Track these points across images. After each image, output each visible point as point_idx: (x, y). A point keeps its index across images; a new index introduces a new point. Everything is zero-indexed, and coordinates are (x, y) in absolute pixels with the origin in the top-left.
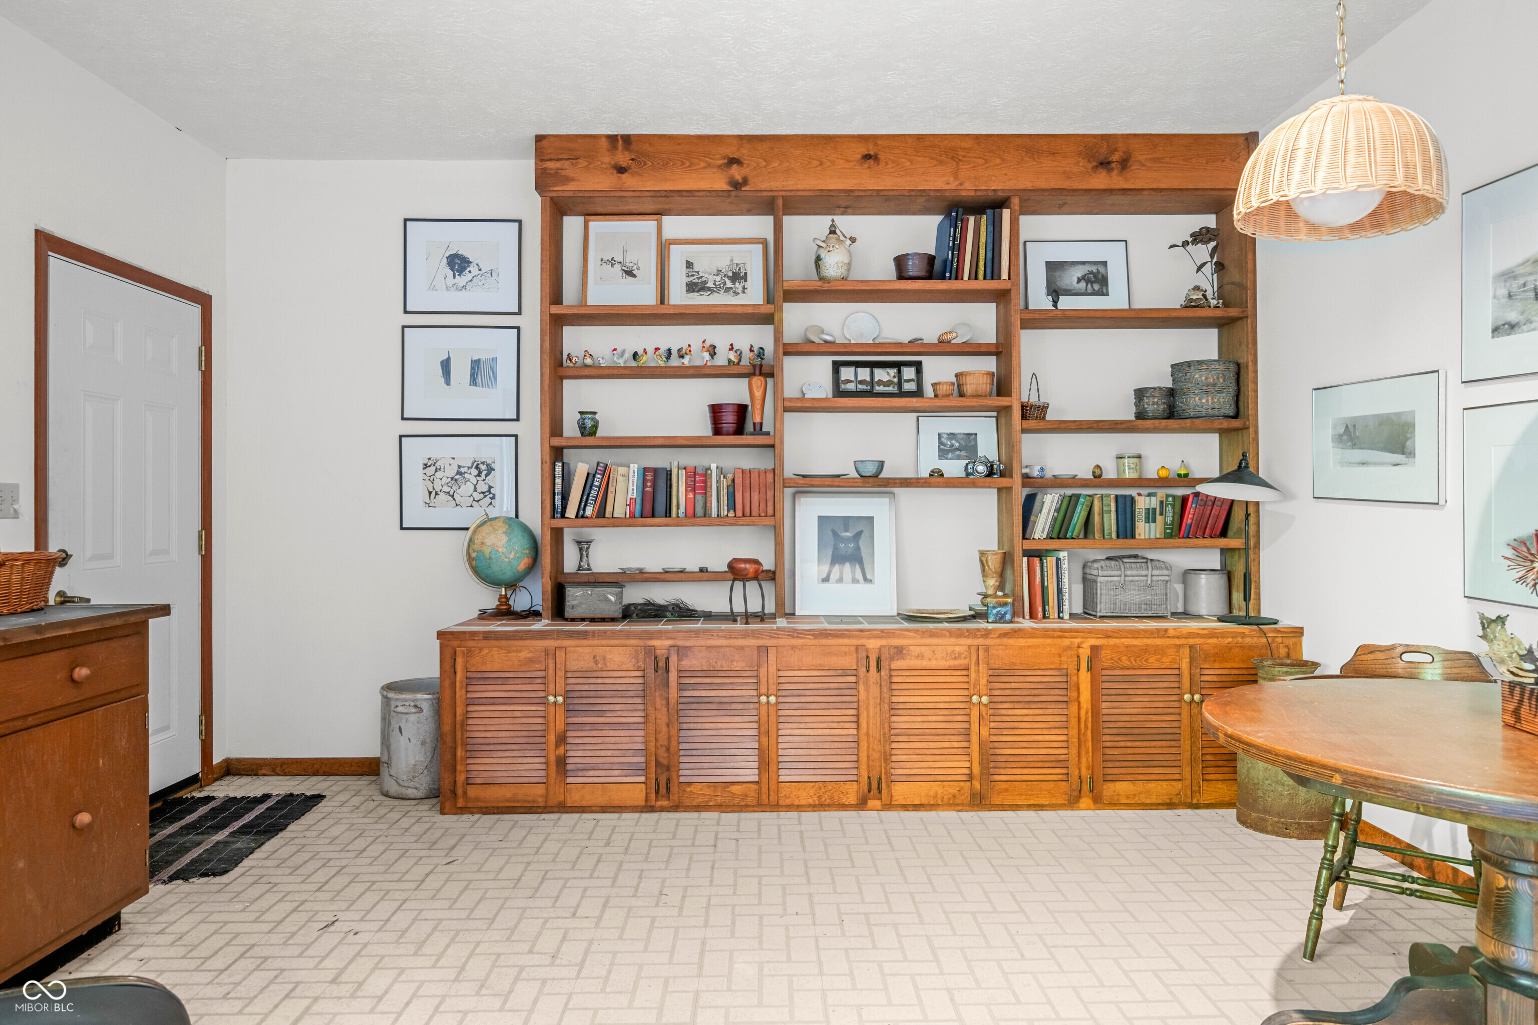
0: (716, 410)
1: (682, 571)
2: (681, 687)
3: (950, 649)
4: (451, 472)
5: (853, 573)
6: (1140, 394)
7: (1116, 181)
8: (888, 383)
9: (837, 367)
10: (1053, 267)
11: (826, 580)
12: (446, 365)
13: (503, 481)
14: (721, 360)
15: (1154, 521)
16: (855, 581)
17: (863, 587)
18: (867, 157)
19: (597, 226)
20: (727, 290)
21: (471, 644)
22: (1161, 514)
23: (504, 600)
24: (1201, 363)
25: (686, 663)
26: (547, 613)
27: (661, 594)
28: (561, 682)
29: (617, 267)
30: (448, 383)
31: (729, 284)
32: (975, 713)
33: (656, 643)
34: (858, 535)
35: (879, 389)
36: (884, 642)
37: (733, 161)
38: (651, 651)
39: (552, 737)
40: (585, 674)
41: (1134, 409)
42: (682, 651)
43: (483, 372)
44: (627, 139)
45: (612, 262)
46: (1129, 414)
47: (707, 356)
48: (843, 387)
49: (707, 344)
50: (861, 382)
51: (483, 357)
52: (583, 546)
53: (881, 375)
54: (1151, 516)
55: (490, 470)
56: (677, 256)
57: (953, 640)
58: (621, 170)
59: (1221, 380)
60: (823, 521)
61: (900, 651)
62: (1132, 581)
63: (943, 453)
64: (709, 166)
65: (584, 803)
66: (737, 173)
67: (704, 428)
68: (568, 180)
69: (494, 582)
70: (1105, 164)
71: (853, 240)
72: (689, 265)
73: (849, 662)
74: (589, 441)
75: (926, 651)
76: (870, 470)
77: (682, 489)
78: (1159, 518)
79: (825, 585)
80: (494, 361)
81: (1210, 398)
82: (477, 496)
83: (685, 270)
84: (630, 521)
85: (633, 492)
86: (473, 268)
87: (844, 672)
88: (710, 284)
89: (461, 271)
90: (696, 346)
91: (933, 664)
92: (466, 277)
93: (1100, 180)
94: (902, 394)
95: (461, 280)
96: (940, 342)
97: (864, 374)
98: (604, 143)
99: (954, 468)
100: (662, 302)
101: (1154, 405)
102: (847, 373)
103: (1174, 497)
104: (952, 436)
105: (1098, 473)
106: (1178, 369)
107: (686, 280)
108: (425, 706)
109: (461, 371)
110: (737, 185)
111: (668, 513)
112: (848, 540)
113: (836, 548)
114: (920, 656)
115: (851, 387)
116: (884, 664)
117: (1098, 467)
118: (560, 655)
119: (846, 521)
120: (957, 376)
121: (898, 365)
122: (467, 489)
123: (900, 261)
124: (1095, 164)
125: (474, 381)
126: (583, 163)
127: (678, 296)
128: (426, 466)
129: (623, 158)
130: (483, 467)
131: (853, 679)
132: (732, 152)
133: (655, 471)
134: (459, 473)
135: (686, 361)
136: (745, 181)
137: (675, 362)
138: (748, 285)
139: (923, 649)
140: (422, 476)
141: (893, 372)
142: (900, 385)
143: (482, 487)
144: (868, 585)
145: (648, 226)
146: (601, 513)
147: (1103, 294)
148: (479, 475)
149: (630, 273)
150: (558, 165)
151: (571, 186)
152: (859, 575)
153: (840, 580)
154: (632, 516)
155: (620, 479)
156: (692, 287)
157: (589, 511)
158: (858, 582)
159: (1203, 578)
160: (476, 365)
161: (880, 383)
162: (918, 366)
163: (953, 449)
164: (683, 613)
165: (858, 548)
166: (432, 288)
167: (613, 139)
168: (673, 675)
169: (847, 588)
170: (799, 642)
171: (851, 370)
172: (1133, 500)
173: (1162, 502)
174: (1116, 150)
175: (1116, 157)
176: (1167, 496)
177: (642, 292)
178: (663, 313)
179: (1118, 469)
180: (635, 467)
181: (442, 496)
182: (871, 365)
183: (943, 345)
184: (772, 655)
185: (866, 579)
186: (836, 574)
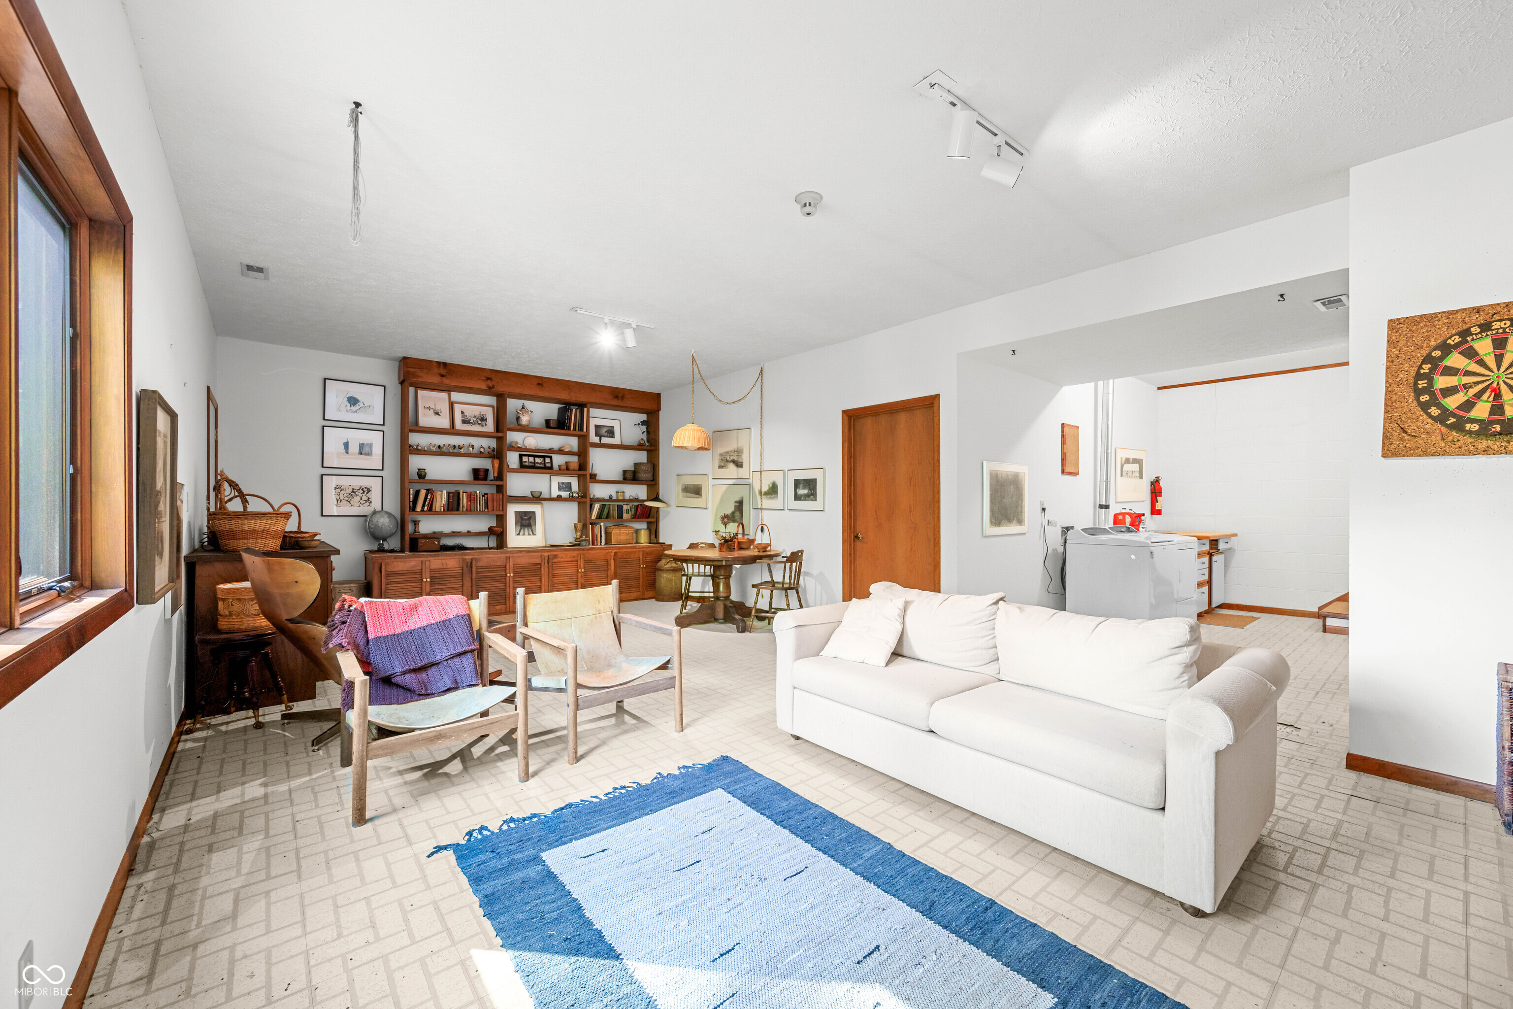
0: (474, 471)
1: (460, 533)
2: (477, 573)
3: (569, 555)
4: (349, 491)
5: (528, 532)
6: (625, 472)
7: (619, 403)
8: (540, 463)
9: (521, 456)
10: (597, 427)
11: (519, 534)
12: (346, 445)
13: (375, 496)
14: (475, 451)
16: (529, 534)
17: (532, 537)
18: (539, 384)
19: (421, 393)
20: (479, 424)
21: (387, 561)
23: (381, 546)
24: (642, 463)
25: (479, 564)
27: (450, 542)
28: (428, 574)
29: (432, 411)
30: (347, 452)
31: (480, 422)
32: (580, 575)
33: (466, 557)
34: (530, 518)
35: (537, 465)
36: (549, 554)
37: (488, 379)
38: (464, 560)
40: (439, 570)
41: (622, 477)
42: (477, 560)
43: (366, 449)
44: (445, 364)
45: (429, 408)
46: (620, 478)
47: (470, 449)
48: (524, 464)
49: (471, 444)
50: (530, 463)
51: (366, 442)
52: (416, 523)
53: (538, 460)
54: (628, 511)
55: (369, 491)
56: (458, 408)
57: (573, 552)
58: (442, 376)
59: (648, 469)
60: (517, 513)
61: (555, 556)
62: (621, 532)
63: (560, 489)
64: (479, 379)
66: (490, 383)
67: (470, 477)
68: (419, 377)
70: (617, 397)
71: (531, 412)
72: (462, 413)
73: (538, 561)
74: (421, 480)
76: (534, 495)
77: (465, 500)
78: (630, 512)
79: (518, 536)
80: (371, 445)
81: (646, 474)
82: (362, 502)
83: (461, 415)
84: (443, 513)
85: (444, 501)
86: (360, 404)
87: (537, 564)
88: (472, 421)
89: (354, 404)
90: (466, 445)
91: (566, 560)
92: (357, 407)
93: (615, 402)
94: (545, 468)
95: (355, 408)
96: (558, 450)
97: (531, 459)
98: (435, 364)
99: (565, 494)
100: (452, 427)
101: (629, 476)
102: (525, 459)
103: (634, 505)
104: (563, 483)
105: (611, 497)
106: (636, 465)
107: (462, 419)
108: (354, 589)
109: (354, 448)
110: (490, 388)
111: (458, 510)
112: (527, 520)
113: (522, 523)
114: (562, 557)
115: (527, 464)
116: (550, 561)
117: (611, 495)
118: (427, 563)
119: (526, 513)
120: (565, 462)
121: (544, 457)
122: (357, 499)
123: (547, 421)
124: (613, 395)
125: (361, 452)
126: (426, 371)
127: (459, 425)
128: (335, 488)
129: (443, 372)
130: (365, 490)
132: (489, 376)
133: (453, 493)
134: (353, 492)
135: (462, 450)
136: (493, 387)
137: (456, 451)
138: (487, 423)
139: (559, 556)
140: (334, 493)
141: (542, 459)
142: (544, 464)
143: (365, 498)
144: (534, 536)
145: (444, 395)
146: (430, 509)
147: (613, 438)
148: (363, 493)
149: (437, 414)
150: (414, 370)
151: (420, 380)
152: (531, 533)
153: (524, 534)
154: (443, 511)
155: (439, 496)
156: (464, 422)
157: (426, 508)
158: (531, 535)
159: (643, 531)
160: (362, 446)
161: (537, 463)
162: (551, 457)
163: (563, 488)
164: (463, 548)
165: (530, 523)
166: (339, 410)
167: (439, 363)
169: (527, 537)
170: (521, 554)
171: (526, 457)
172: (622, 506)
173: (631, 507)
174: (620, 393)
175: (620, 395)
176: (632, 505)
177: (443, 422)
178: (452, 431)
179: (617, 496)
180: (445, 492)
181: (344, 502)
182: (535, 456)
183: (561, 451)
184: (511, 560)
185: (533, 534)
186: (522, 533)
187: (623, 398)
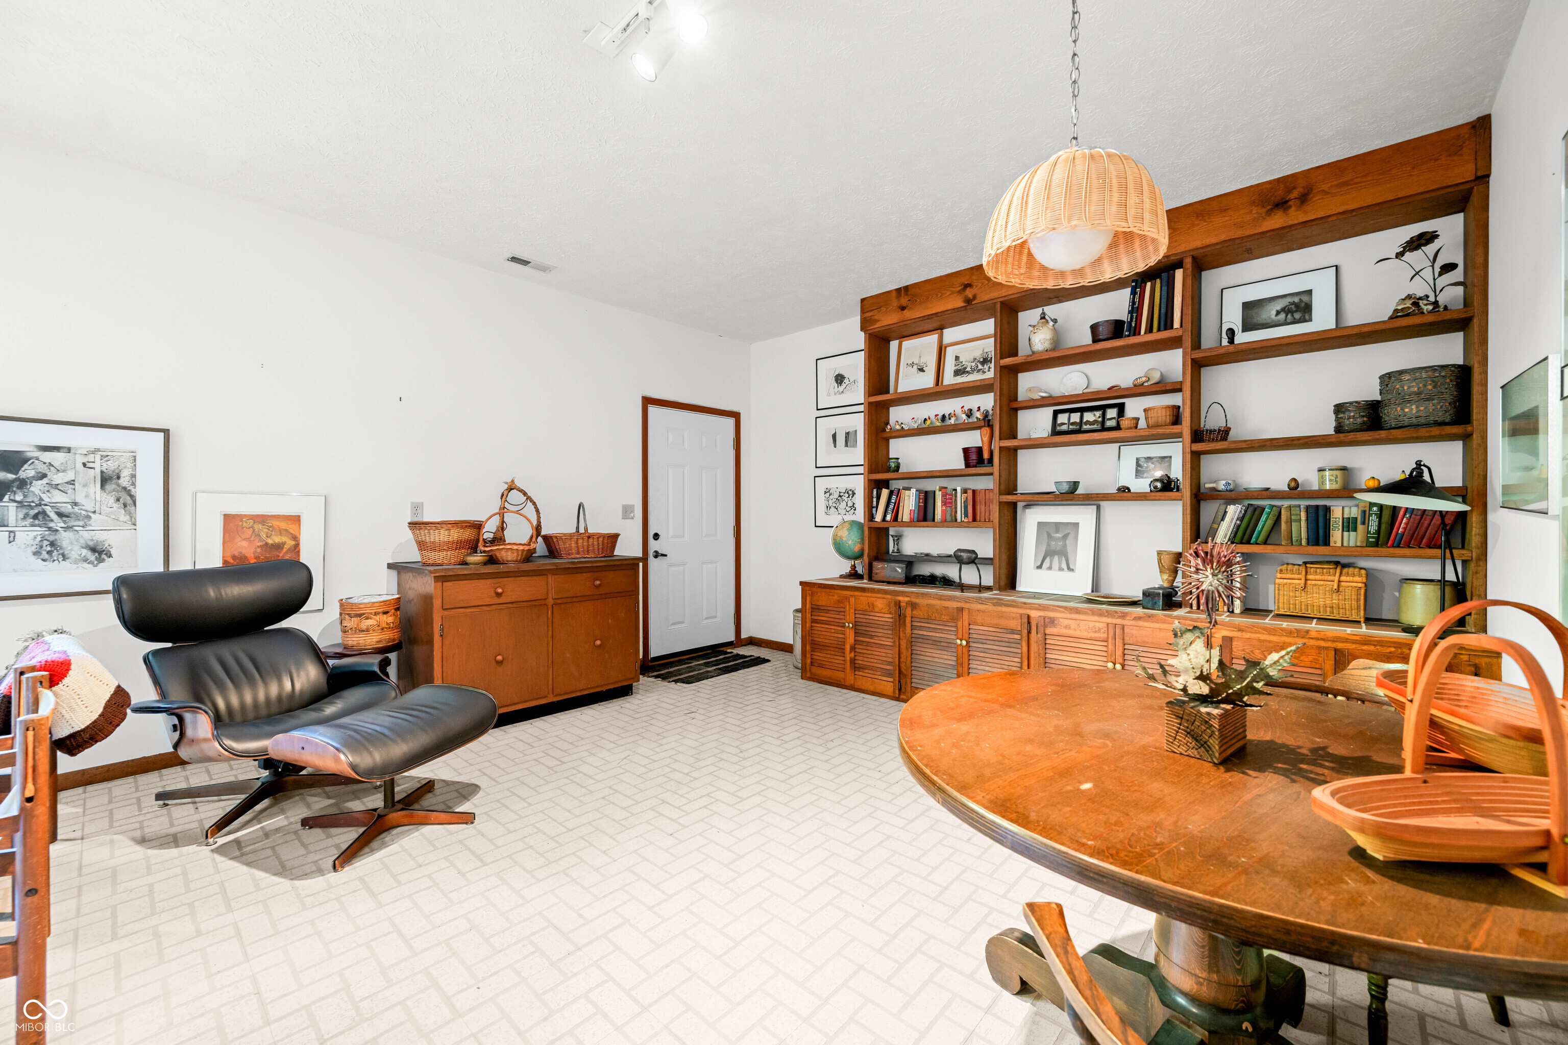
0: (966, 451)
2: (913, 628)
3: (1092, 624)
4: (836, 496)
5: (1060, 563)
6: (1339, 409)
7: (1295, 216)
8: (1095, 422)
9: (1056, 413)
10: (1249, 307)
11: (1040, 567)
12: (834, 436)
13: (859, 501)
15: (1355, 530)
16: (1061, 569)
20: (979, 371)
21: (814, 589)
22: (1363, 523)
23: (853, 567)
24: (1401, 372)
26: (866, 576)
29: (915, 367)
30: (835, 447)
31: (980, 367)
33: (901, 598)
34: (1065, 537)
35: (1085, 427)
37: (967, 286)
39: (848, 647)
41: (1334, 424)
43: (851, 438)
44: (906, 288)
45: (912, 365)
46: (1328, 429)
47: (964, 417)
48: (1058, 428)
49: (966, 409)
50: (1073, 424)
51: (851, 430)
52: (895, 538)
53: (1089, 416)
54: (1349, 525)
55: (854, 494)
56: (950, 354)
57: (1096, 618)
58: (903, 308)
59: (1430, 387)
60: (1041, 525)
61: (1052, 621)
62: (1316, 585)
63: (1136, 473)
64: (952, 293)
65: (863, 687)
66: (969, 293)
67: (961, 465)
68: (876, 321)
69: (848, 558)
70: (1282, 205)
71: (1055, 321)
72: (957, 358)
73: (1015, 624)
75: (1073, 624)
76: (1065, 488)
77: (941, 503)
78: (1360, 527)
79: (1039, 571)
80: (856, 431)
81: (1414, 407)
82: (848, 509)
83: (954, 362)
84: (911, 524)
85: (913, 506)
86: (846, 381)
87: (1013, 632)
88: (968, 369)
89: (841, 383)
90: (959, 411)
91: (1077, 634)
92: (844, 385)
93: (1277, 221)
94: (1104, 429)
95: (841, 388)
96: (1135, 386)
97: (1075, 417)
98: (892, 295)
100: (937, 384)
101: (1353, 419)
102: (1063, 418)
103: (1381, 507)
104: (1148, 459)
105: (1294, 485)
106: (1387, 379)
107: (954, 368)
109: (841, 439)
110: (968, 301)
111: (934, 519)
112: (1058, 539)
113: (1048, 545)
114: (1066, 627)
115: (1065, 428)
116: (1041, 629)
117: (1294, 480)
118: (852, 600)
119: (1057, 526)
120: (1145, 410)
121: (1103, 408)
122: (843, 505)
123: (1094, 328)
124: (1269, 207)
125: (846, 445)
126: (884, 309)
127: (949, 379)
128: (825, 493)
129: (904, 301)
130: (850, 492)
131: (1018, 637)
132: (965, 280)
133: (926, 493)
134: (840, 496)
135: (952, 421)
136: (975, 297)
137: (947, 422)
138: (988, 366)
139: (1070, 622)
140: (824, 498)
141: (1099, 413)
142: (1103, 422)
143: (850, 504)
144: (1071, 573)
145: (933, 338)
146: (895, 519)
147: (1305, 321)
148: (849, 497)
149: (921, 370)
150: (871, 314)
151: (878, 325)
152: (1064, 566)
153: (1050, 568)
154: (912, 520)
155: (906, 498)
156: (957, 373)
157: (888, 518)
158: (1063, 570)
159: (1419, 588)
160: (847, 435)
161: (1088, 422)
162: (1121, 408)
163: (1147, 470)
164: (946, 582)
165: (1065, 546)
166: (829, 395)
167: (898, 290)
168: (908, 620)
171: (1066, 415)
172: (1327, 509)
173: (1364, 512)
174: (1295, 188)
175: (1295, 194)
176: (1372, 505)
177: (927, 381)
178: (939, 392)
179: (1322, 481)
180: (913, 491)
181: (833, 509)
182: (1082, 410)
183: (1139, 390)
184: (965, 615)
185: (1069, 569)
186: (1046, 564)
187: (1304, 199)
